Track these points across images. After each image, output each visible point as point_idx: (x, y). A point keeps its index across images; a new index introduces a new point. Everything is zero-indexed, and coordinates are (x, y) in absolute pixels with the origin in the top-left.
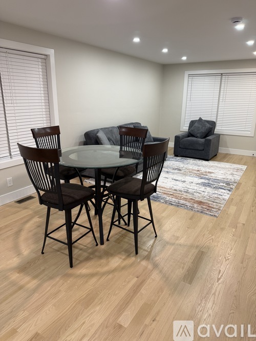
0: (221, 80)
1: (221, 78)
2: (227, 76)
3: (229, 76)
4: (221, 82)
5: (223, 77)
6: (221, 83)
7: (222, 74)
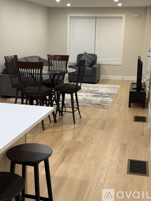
0: (96, 22)
1: (96, 20)
2: (100, 19)
3: (101, 19)
4: (96, 23)
5: (97, 19)
6: (96, 25)
7: (96, 17)
